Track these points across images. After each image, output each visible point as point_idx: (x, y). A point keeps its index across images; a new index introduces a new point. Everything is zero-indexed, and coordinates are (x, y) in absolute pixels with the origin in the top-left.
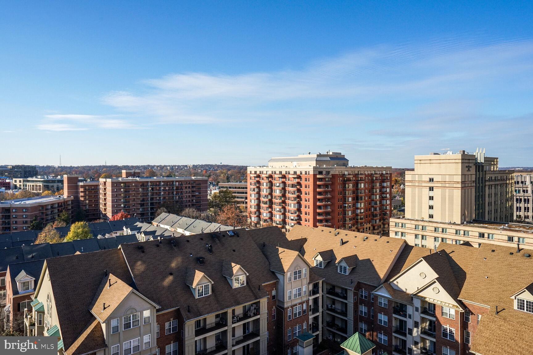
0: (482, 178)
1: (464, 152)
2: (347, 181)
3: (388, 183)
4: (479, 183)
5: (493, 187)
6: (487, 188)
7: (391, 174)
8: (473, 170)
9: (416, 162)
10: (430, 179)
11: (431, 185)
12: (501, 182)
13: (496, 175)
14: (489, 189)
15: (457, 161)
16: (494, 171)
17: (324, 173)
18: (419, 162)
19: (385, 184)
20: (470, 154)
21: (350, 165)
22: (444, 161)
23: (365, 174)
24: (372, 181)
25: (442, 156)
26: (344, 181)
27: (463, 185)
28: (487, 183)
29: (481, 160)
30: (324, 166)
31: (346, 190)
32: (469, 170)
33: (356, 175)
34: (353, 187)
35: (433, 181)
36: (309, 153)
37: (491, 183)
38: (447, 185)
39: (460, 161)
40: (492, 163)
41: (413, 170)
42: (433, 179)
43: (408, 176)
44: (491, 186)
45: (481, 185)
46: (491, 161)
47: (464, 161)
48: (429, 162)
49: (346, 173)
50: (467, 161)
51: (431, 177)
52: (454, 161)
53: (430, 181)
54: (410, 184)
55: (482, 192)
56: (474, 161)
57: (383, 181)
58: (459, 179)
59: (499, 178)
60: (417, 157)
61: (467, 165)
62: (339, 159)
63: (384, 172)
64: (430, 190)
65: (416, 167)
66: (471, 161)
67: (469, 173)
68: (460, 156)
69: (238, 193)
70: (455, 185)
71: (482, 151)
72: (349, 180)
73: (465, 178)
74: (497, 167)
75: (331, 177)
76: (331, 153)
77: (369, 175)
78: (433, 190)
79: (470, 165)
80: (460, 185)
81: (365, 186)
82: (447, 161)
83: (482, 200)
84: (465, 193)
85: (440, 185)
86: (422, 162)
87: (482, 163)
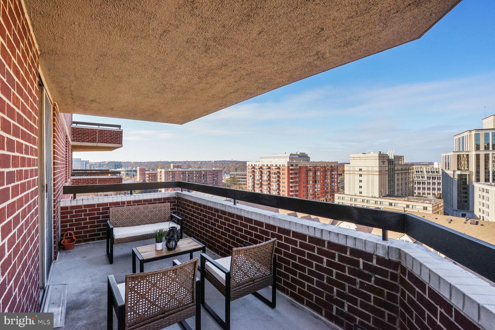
0: (393, 169)
1: (380, 152)
2: (309, 170)
3: (336, 172)
4: (390, 172)
5: (400, 175)
6: (396, 175)
7: (337, 166)
8: (386, 164)
9: (351, 158)
10: (360, 169)
11: (360, 173)
12: (405, 171)
13: (402, 167)
14: (397, 175)
15: (376, 158)
16: (401, 164)
17: (294, 165)
18: (353, 158)
19: (333, 173)
20: (384, 153)
21: (311, 160)
22: (368, 158)
23: (321, 166)
24: (325, 171)
25: (367, 155)
26: (307, 170)
27: (380, 173)
28: (396, 172)
29: (392, 157)
30: (295, 161)
31: (308, 176)
32: (384, 164)
33: (315, 167)
34: (313, 174)
35: (361, 170)
36: (285, 153)
37: (399, 172)
38: (370, 173)
39: (378, 158)
40: (400, 159)
41: (349, 164)
42: (361, 169)
43: (346, 168)
44: (399, 174)
45: (392, 173)
46: (399, 158)
47: (380, 158)
48: (359, 158)
49: (308, 166)
50: (382, 158)
51: (360, 168)
52: (374, 158)
53: (360, 170)
54: (348, 172)
55: (393, 177)
56: (387, 158)
57: (332, 171)
58: (377, 169)
59: (404, 169)
60: (351, 155)
61: (383, 160)
62: (304, 156)
63: (333, 165)
64: (360, 176)
65: (351, 162)
66: (385, 158)
67: (384, 165)
68: (377, 155)
69: (242, 178)
70: (375, 173)
71: (392, 152)
72: (310, 170)
73: (381, 169)
74: (403, 162)
75: (299, 168)
76: (299, 153)
77: (322, 167)
78: (361, 176)
79: (385, 160)
80: (378, 173)
81: (320, 174)
82: (370, 158)
83: (393, 183)
84: (381, 178)
85: (366, 173)
86: (355, 158)
87: (392, 159)
